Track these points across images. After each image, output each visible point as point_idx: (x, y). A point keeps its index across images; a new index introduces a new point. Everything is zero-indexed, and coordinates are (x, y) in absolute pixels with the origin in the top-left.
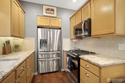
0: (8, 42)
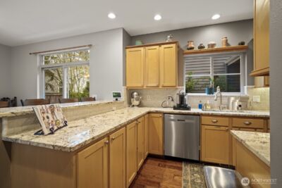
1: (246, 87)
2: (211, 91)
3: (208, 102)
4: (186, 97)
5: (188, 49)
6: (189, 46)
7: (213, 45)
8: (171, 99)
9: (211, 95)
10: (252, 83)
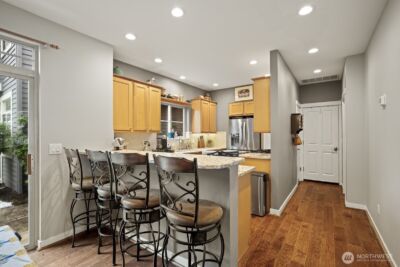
1: (187, 133)
8: (147, 143)
9: (173, 139)
10: (191, 130)
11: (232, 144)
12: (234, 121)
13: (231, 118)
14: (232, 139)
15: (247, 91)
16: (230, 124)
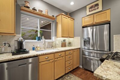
0: (64, 40)
1: (54, 37)
2: (39, 39)
3: (38, 46)
4: (24, 43)
5: (25, 7)
6: (26, 5)
7: (42, 11)
8: (7, 45)
9: (39, 41)
10: (56, 35)
11: (85, 45)
12: (85, 29)
13: (83, 27)
14: (85, 42)
15: (97, 5)
16: (83, 31)
